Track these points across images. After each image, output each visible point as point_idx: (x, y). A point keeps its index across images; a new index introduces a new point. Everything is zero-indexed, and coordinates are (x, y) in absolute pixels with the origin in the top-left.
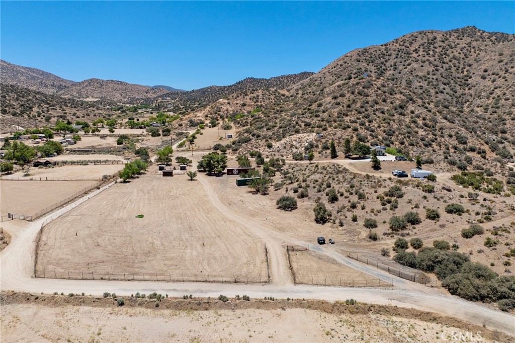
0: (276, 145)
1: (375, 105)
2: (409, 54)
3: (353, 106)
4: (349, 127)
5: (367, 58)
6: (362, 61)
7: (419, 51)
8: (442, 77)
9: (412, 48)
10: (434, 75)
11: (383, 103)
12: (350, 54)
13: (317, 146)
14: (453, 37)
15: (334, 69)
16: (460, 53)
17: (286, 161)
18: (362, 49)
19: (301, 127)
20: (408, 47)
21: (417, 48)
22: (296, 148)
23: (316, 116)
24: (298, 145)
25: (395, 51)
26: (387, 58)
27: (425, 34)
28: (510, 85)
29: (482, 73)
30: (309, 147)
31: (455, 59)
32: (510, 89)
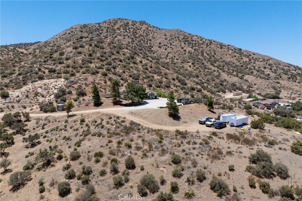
0: (14, 94)
1: (112, 56)
2: (115, 31)
3: (94, 55)
4: (98, 73)
5: (87, 30)
6: (84, 32)
7: (120, 29)
8: (137, 45)
9: (116, 27)
10: (132, 44)
11: (117, 54)
12: (75, 27)
13: (70, 93)
14: (138, 24)
15: (63, 36)
16: (143, 33)
17: (31, 115)
18: (83, 25)
19: (44, 73)
20: (113, 26)
21: (119, 27)
22: (43, 96)
23: (60, 63)
24: (45, 93)
25: (105, 28)
26: (101, 31)
27: (122, 20)
28: (176, 52)
29: (158, 45)
30: (61, 94)
31: (142, 36)
32: (176, 54)
